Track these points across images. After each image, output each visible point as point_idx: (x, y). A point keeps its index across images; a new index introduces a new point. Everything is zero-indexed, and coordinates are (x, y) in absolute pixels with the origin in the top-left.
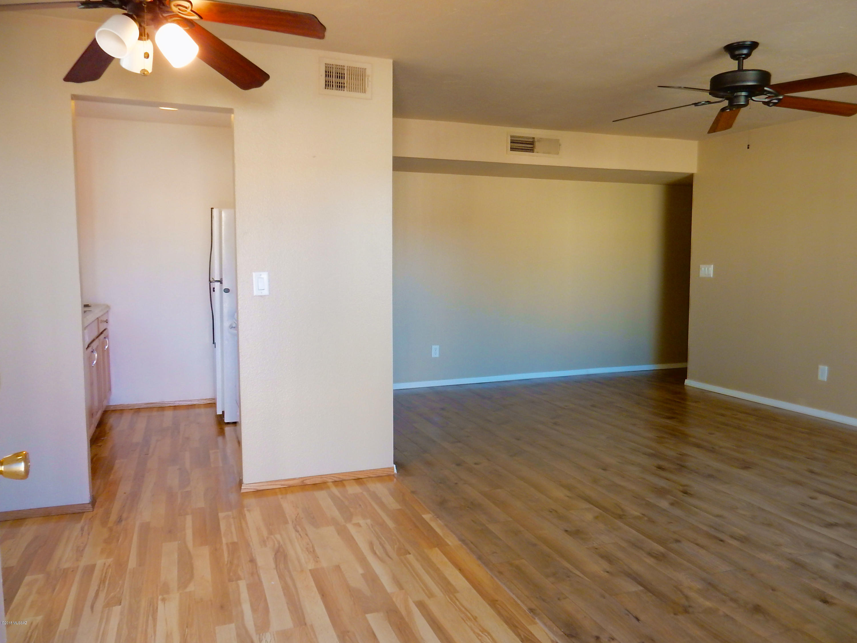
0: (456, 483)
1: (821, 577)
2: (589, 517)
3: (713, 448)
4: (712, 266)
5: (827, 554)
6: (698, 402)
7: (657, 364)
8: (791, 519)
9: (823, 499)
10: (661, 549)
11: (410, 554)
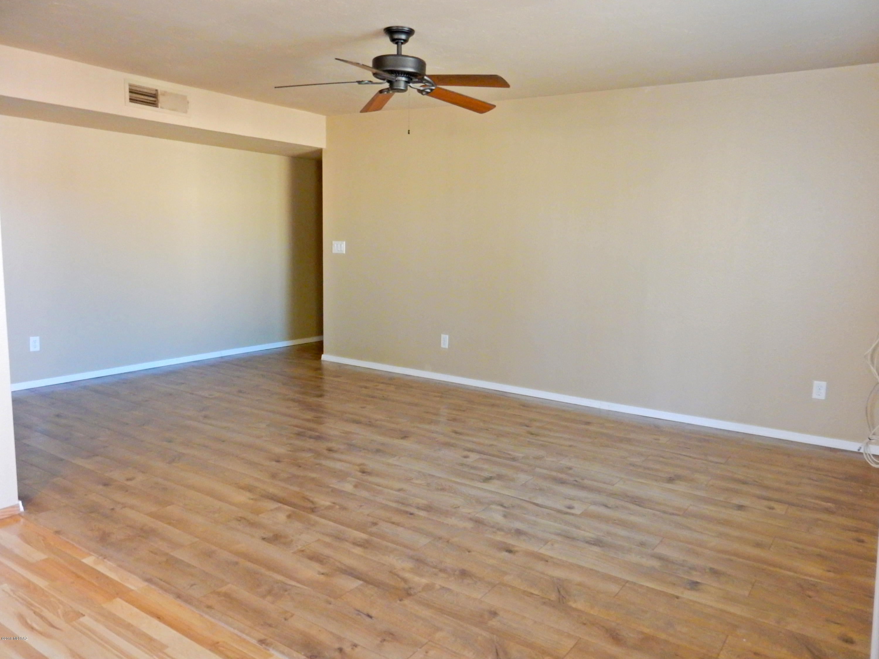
0: (113, 509)
1: (498, 529)
2: (282, 517)
3: (370, 422)
4: (344, 242)
5: (493, 507)
6: (340, 376)
7: (288, 340)
8: (458, 480)
9: (474, 456)
10: (364, 536)
11: (84, 615)
